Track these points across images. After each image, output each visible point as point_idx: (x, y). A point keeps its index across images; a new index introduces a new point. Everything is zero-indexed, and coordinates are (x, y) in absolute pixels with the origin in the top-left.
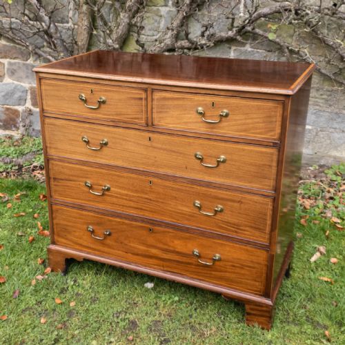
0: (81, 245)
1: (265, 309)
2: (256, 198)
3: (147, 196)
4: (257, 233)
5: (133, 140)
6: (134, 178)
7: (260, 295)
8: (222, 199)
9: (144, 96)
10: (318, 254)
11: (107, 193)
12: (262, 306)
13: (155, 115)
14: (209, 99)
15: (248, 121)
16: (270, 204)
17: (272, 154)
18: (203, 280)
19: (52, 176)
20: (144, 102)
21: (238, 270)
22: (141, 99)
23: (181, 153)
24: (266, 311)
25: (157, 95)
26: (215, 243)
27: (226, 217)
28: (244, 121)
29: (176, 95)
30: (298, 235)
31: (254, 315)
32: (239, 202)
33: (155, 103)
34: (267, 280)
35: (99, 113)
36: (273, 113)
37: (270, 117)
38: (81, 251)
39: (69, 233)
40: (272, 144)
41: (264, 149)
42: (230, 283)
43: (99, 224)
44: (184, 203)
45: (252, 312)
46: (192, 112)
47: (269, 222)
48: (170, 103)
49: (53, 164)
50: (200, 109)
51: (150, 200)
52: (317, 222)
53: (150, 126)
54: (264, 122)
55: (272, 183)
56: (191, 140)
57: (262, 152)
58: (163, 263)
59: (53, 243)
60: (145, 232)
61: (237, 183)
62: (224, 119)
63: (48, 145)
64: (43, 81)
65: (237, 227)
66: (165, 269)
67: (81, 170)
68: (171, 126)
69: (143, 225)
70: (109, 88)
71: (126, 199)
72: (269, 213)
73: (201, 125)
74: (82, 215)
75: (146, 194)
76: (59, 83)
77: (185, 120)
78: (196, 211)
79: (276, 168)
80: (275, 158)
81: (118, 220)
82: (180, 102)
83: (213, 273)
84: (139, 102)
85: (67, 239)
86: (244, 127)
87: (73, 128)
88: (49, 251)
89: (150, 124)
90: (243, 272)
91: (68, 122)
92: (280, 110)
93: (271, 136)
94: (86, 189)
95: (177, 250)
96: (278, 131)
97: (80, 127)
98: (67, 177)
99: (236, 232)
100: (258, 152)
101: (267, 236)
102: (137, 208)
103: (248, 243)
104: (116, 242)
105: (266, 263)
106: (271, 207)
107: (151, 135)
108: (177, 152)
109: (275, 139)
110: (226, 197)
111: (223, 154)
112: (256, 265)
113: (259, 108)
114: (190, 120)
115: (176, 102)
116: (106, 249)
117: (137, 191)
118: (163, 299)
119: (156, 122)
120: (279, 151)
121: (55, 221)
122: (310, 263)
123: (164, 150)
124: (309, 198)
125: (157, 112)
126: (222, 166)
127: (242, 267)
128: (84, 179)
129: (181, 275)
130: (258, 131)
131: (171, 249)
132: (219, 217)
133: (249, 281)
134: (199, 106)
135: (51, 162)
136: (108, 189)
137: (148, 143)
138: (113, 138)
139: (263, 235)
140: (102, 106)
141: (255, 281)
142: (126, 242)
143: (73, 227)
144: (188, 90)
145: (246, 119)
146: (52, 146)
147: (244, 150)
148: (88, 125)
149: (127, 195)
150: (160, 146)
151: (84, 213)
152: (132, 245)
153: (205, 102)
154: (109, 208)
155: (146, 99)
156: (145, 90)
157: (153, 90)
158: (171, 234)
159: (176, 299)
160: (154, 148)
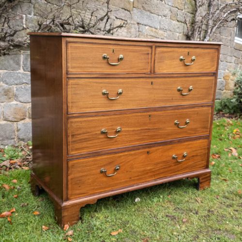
3: (146, 128)
5: (141, 86)
7: (205, 168)
9: (150, 52)
12: (207, 175)
14: (187, 50)
15: (204, 62)
16: (210, 110)
17: (212, 80)
19: (70, 134)
20: (150, 56)
22: (148, 54)
25: (159, 50)
26: (184, 145)
29: (170, 49)
32: (197, 114)
33: (157, 55)
36: (214, 56)
39: (83, 182)
40: (213, 74)
41: (210, 78)
42: (191, 168)
43: (110, 163)
45: (203, 180)
46: (177, 60)
47: (210, 121)
48: (166, 55)
49: (71, 122)
50: (182, 57)
51: (149, 129)
53: (152, 74)
54: (210, 62)
55: (212, 97)
57: (209, 80)
60: (144, 156)
61: (197, 102)
64: (69, 45)
65: (195, 130)
66: (156, 178)
67: (98, 120)
68: (165, 72)
69: (143, 151)
70: (126, 48)
71: (133, 135)
74: (97, 161)
76: (86, 45)
77: (173, 66)
80: (214, 82)
81: (126, 153)
84: (147, 56)
86: (202, 66)
87: (95, 84)
89: (152, 72)
91: (91, 80)
92: (217, 54)
93: (213, 69)
94: (102, 136)
95: (163, 160)
96: (216, 66)
97: (101, 83)
98: (85, 131)
99: (195, 133)
100: (207, 80)
101: (209, 130)
104: (123, 173)
106: (211, 112)
107: (152, 80)
108: (168, 90)
109: (214, 71)
110: (191, 112)
111: (191, 85)
113: (209, 53)
114: (176, 66)
117: (140, 126)
119: (157, 70)
120: (215, 78)
121: (70, 177)
123: (160, 89)
125: (158, 62)
128: (100, 129)
130: (208, 67)
131: (160, 161)
133: (200, 163)
135: (70, 120)
136: (120, 131)
137: (150, 86)
139: (207, 130)
141: (203, 160)
142: (130, 170)
143: (86, 176)
144: (175, 45)
146: (74, 104)
147: (201, 80)
148: (107, 80)
150: (158, 87)
151: (99, 158)
153: (184, 53)
155: (152, 54)
156: (151, 47)
157: (156, 47)
158: (161, 150)
159: (161, 197)
160: (154, 89)
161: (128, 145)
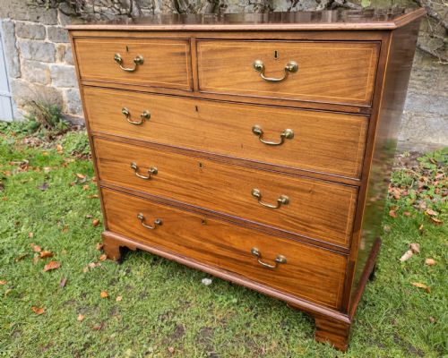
0: (133, 233)
1: (340, 326)
2: (333, 187)
3: (197, 182)
4: (333, 233)
5: (178, 111)
6: (181, 160)
7: (334, 309)
8: (288, 188)
9: (186, 50)
10: (410, 252)
11: (154, 177)
12: (336, 323)
13: (201, 76)
14: (270, 47)
15: (324, 77)
16: (353, 195)
18: (265, 284)
19: (98, 156)
20: (187, 58)
21: (306, 277)
22: (183, 54)
23: (234, 127)
24: (341, 329)
25: (203, 47)
26: (278, 242)
27: (293, 210)
28: (319, 77)
29: (227, 45)
30: (385, 227)
31: (326, 331)
32: (310, 191)
33: (200, 58)
34: (344, 292)
35: (138, 77)
36: (363, 62)
37: (357, 68)
38: (134, 240)
39: (122, 220)
40: (359, 110)
41: (346, 118)
42: (297, 291)
43: (149, 211)
44: (240, 192)
45: (324, 327)
46: (247, 68)
47: (350, 220)
48: (219, 56)
50: (259, 63)
51: (202, 186)
52: (408, 214)
53: (196, 92)
54: (349, 77)
55: (357, 167)
56: (248, 109)
57: (343, 123)
58: (219, 259)
59: (108, 229)
60: (195, 223)
61: (308, 167)
62: (290, 75)
63: (90, 120)
64: (77, 41)
65: (307, 224)
66: (222, 267)
67: (126, 149)
68: (221, 90)
69: (194, 215)
71: (175, 185)
72: (351, 207)
73: (260, 85)
74: (131, 200)
75: (197, 179)
77: (239, 81)
78: (254, 201)
79: (363, 146)
80: (363, 130)
81: (168, 208)
82: (232, 55)
83: (276, 277)
84: (182, 58)
85: (120, 226)
86: (319, 86)
87: (112, 98)
88: (104, 237)
89: (196, 88)
90: (313, 279)
92: (373, 57)
93: (358, 97)
94: (132, 172)
95: (234, 247)
96: (369, 89)
97: (119, 97)
98: (112, 158)
99: (306, 230)
101: (347, 238)
102: (187, 196)
103: (320, 245)
104: (168, 232)
105: (344, 271)
106: (354, 200)
107: (197, 103)
108: (230, 126)
109: (363, 102)
110: (293, 185)
111: (290, 126)
112: (330, 273)
113: (341, 55)
114: (246, 80)
115: (227, 55)
116: (158, 240)
117: (186, 176)
118: (220, 299)
119: (202, 86)
120: (369, 121)
121: (107, 207)
122: (399, 263)
123: (215, 123)
124: (399, 186)
125: (204, 71)
126: (288, 142)
127: (312, 273)
128: (130, 161)
129: (240, 275)
130: (339, 91)
131: (228, 245)
132: (282, 210)
133: (321, 291)
134: (257, 58)
135: (96, 140)
136: (155, 173)
137: (196, 115)
138: (156, 108)
139: (340, 236)
140: (141, 67)
142: (179, 234)
143: (123, 213)
145: (322, 73)
146: (94, 120)
147: (318, 120)
148: (126, 94)
149: (175, 180)
150: (209, 118)
151: (132, 198)
152: (185, 237)
153: (265, 52)
154: (157, 193)
155: (190, 53)
156: (188, 41)
157: (198, 40)
158: (226, 228)
159: (235, 300)
160: (203, 120)
161: (169, 197)
